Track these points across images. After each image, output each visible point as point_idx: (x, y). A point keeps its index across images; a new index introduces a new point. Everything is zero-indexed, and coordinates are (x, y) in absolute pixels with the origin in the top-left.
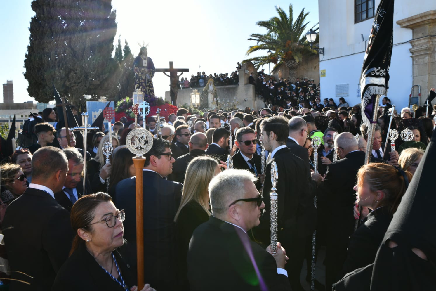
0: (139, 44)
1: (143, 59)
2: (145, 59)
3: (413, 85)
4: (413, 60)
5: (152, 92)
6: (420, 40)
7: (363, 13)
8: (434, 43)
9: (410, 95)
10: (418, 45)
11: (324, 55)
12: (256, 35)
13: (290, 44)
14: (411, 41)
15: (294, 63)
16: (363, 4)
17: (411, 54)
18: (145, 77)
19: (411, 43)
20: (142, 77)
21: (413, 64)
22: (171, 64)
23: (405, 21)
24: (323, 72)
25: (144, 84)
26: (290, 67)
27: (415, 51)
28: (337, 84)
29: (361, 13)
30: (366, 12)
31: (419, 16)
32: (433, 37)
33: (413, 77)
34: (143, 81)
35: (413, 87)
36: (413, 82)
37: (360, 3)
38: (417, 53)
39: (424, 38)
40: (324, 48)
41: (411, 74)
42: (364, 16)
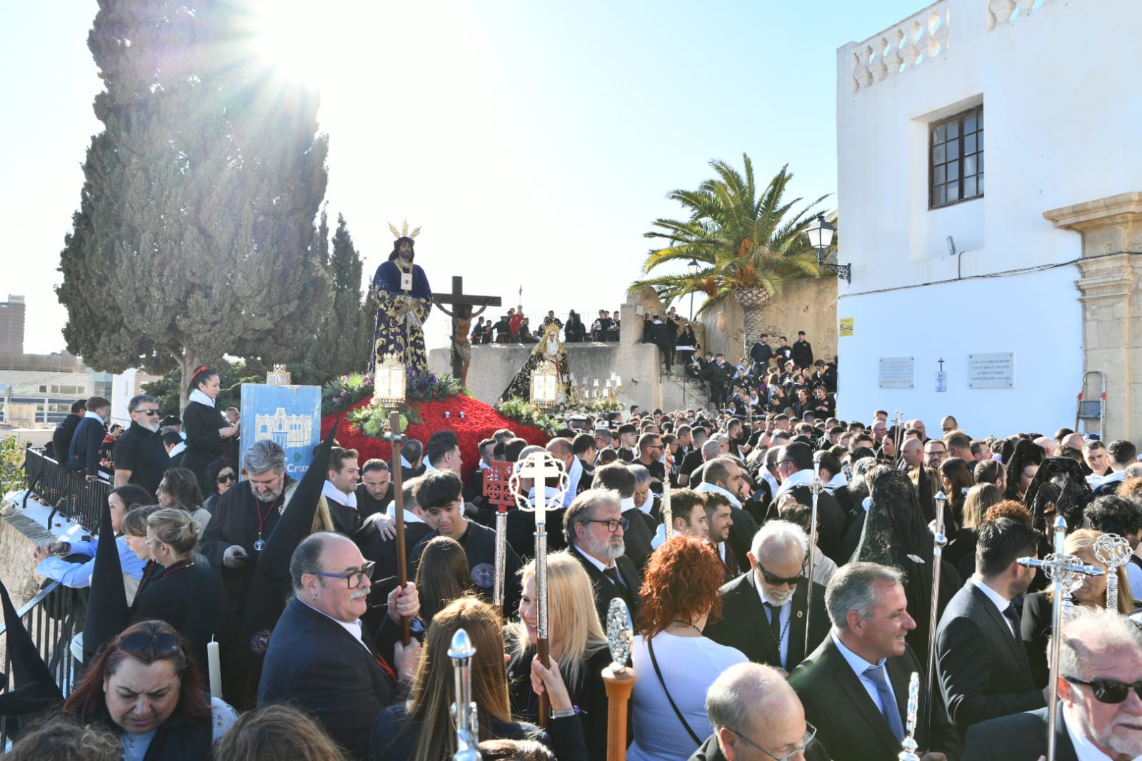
0: (392, 229)
1: (401, 270)
2: (406, 271)
3: (1085, 371)
4: (1085, 309)
5: (422, 362)
6: (1102, 261)
7: (949, 185)
8: (1137, 270)
9: (1080, 396)
10: (1097, 272)
11: (850, 281)
12: (666, 221)
13: (751, 250)
14: (1079, 262)
15: (756, 295)
16: (949, 165)
17: (1079, 295)
18: (405, 320)
19: (1079, 266)
20: (397, 319)
21: (1085, 319)
22: (457, 282)
23: (1065, 212)
24: (846, 324)
25: (400, 339)
26: (746, 304)
27: (1090, 286)
28: (883, 357)
29: (943, 187)
30: (957, 183)
31: (1102, 203)
32: (1134, 256)
33: (1086, 351)
34: (398, 330)
35: (1088, 374)
36: (1086, 363)
37: (943, 161)
38: (1095, 292)
39: (1113, 256)
40: (850, 265)
41: (1079, 342)
42: (954, 192)
